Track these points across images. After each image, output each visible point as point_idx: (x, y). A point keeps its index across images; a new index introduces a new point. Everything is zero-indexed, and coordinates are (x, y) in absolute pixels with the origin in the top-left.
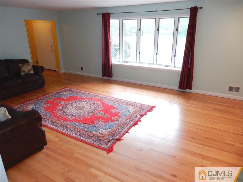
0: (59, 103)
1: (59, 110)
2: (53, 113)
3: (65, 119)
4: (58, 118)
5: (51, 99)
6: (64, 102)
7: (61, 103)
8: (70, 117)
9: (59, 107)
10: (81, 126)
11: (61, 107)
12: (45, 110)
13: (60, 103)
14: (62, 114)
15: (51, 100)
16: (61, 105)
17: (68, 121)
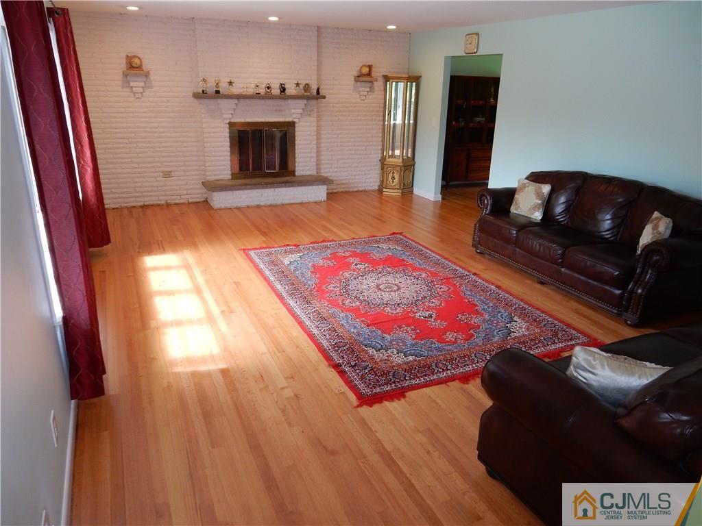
0: (434, 316)
1: (440, 296)
2: (456, 292)
3: (434, 274)
4: (447, 280)
5: (455, 342)
6: (417, 315)
7: (428, 313)
8: (424, 275)
9: (437, 303)
10: (412, 259)
11: (433, 302)
12: (476, 305)
13: (430, 316)
14: (437, 286)
15: (455, 334)
16: (429, 309)
17: (430, 272)
